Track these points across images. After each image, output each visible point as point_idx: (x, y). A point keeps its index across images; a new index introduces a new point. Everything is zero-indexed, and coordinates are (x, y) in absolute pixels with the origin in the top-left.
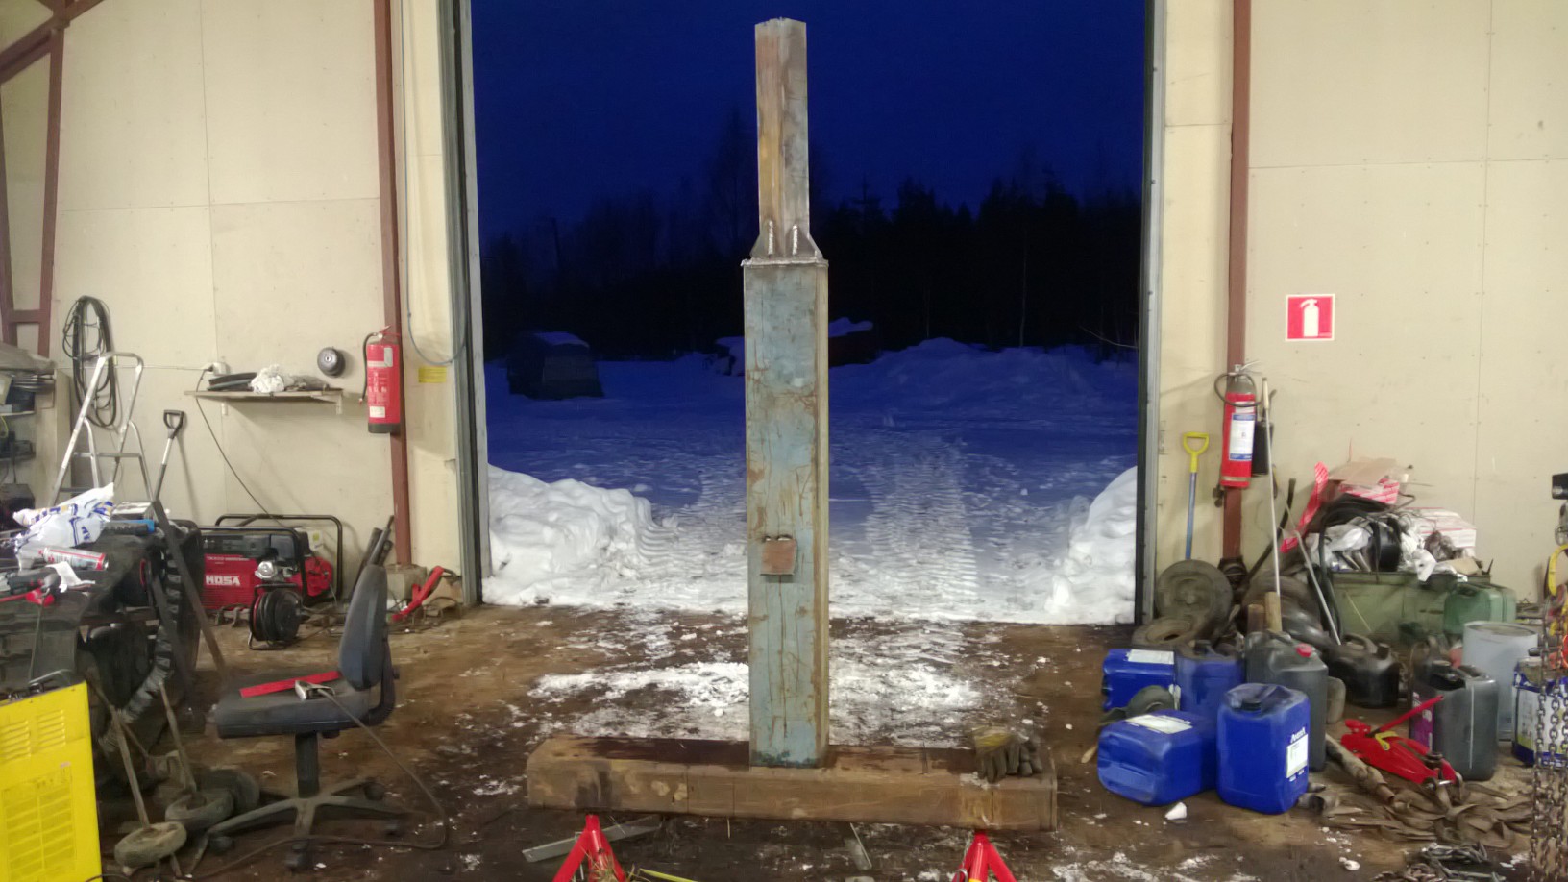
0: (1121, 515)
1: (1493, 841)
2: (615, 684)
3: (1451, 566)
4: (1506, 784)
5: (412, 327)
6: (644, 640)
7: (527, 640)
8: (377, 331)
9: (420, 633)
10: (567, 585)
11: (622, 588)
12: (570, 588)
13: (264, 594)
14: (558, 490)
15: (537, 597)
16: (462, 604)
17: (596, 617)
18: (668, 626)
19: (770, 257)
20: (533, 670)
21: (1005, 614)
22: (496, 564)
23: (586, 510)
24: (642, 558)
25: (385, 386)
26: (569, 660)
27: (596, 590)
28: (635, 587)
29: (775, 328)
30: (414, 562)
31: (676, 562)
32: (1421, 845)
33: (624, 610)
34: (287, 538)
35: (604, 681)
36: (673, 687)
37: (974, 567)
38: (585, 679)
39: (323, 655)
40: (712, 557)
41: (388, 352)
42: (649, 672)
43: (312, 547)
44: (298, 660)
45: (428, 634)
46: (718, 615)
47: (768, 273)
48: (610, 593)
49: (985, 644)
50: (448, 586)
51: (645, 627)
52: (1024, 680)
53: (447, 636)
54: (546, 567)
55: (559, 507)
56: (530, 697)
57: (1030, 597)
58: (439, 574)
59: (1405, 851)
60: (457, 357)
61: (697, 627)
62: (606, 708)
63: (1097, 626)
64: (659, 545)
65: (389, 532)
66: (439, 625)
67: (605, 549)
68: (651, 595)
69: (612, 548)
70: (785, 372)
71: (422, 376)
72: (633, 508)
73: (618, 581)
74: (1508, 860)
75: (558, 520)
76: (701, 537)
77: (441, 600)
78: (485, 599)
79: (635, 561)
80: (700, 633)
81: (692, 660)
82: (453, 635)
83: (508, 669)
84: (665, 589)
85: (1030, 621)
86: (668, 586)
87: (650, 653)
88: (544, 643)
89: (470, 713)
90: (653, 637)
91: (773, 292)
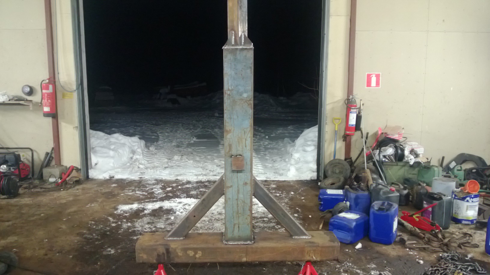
0: (308, 144)
1: (459, 250)
2: (147, 207)
3: (419, 160)
4: (454, 230)
5: (60, 78)
6: (153, 191)
7: (109, 192)
8: (46, 79)
9: (67, 190)
10: (120, 171)
11: (140, 172)
12: (121, 172)
13: (5, 178)
14: (113, 137)
15: (110, 176)
16: (81, 179)
17: (133, 182)
18: (160, 185)
19: (233, 45)
20: (115, 203)
21: (275, 178)
22: (93, 164)
23: (124, 145)
24: (145, 161)
25: (50, 99)
26: (127, 199)
27: (131, 173)
28: (144, 171)
29: (236, 74)
30: (62, 164)
31: (157, 162)
32: (439, 253)
33: (142, 180)
34: (13, 156)
35: (142, 207)
36: (169, 208)
37: (259, 162)
38: (135, 206)
39: (30, 200)
40: (170, 160)
41: (51, 87)
42: (158, 202)
43: (22, 159)
44: (20, 202)
45: (70, 190)
46: (177, 181)
47: (234, 51)
48: (136, 174)
49: (272, 188)
50: (76, 173)
51: (152, 186)
52: (289, 200)
53: (78, 191)
54: (112, 165)
55: (115, 143)
56: (116, 214)
57: (281, 172)
58: (73, 168)
59: (435, 255)
60: (78, 89)
61: (171, 185)
62: (146, 217)
63: (305, 181)
64: (150, 156)
65: (52, 153)
66: (74, 187)
67: (132, 158)
68: (151, 174)
69: (135, 157)
70: (240, 91)
71: (64, 96)
72: (140, 143)
73: (138, 169)
74: (467, 257)
75: (114, 148)
76: (164, 153)
77: (74, 178)
78: (90, 177)
79: (143, 162)
80: (172, 187)
81: (172, 197)
82: (80, 190)
83: (104, 203)
84: (155, 172)
85: (283, 180)
86: (156, 171)
87: (157, 195)
88: (116, 192)
89: (93, 221)
90: (156, 190)
91: (235, 59)
